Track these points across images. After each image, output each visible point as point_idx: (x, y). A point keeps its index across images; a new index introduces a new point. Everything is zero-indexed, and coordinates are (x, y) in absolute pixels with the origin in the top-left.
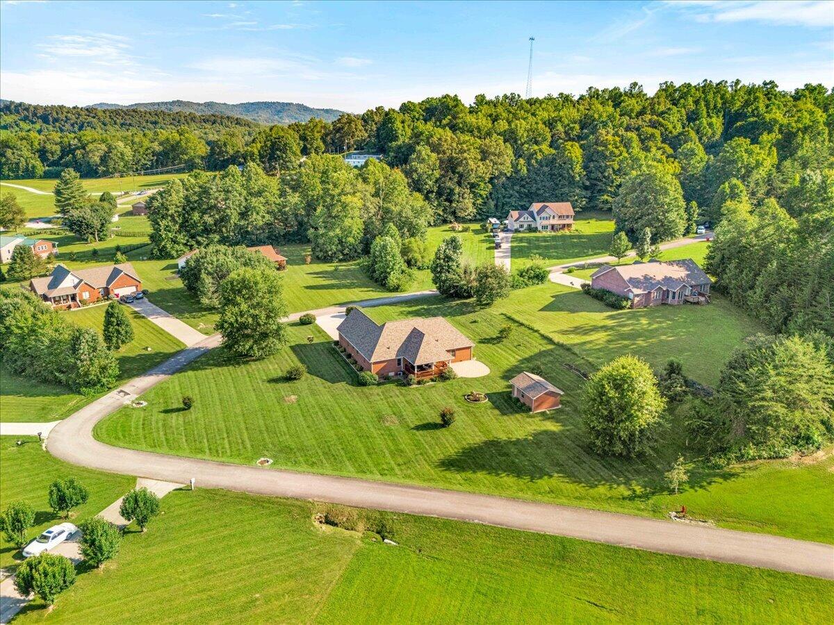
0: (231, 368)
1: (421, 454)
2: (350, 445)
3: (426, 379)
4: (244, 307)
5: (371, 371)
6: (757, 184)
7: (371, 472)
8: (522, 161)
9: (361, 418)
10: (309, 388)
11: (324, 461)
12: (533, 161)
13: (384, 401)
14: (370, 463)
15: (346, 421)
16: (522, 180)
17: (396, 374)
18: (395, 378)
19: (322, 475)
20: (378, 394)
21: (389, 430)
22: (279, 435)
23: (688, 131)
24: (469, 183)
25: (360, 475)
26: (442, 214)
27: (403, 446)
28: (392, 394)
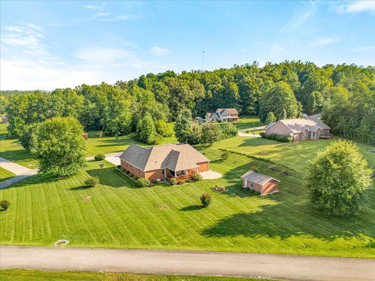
0: (44, 184)
1: (192, 227)
2: (134, 225)
3: (183, 181)
4: (55, 140)
5: (144, 178)
6: (326, 94)
7: (154, 243)
8: (209, 92)
9: (140, 206)
10: (100, 191)
11: (113, 238)
12: (215, 91)
13: (156, 195)
14: (151, 236)
15: (129, 209)
16: (210, 100)
17: (162, 180)
18: (162, 182)
19: (112, 248)
20: (151, 192)
21: (163, 212)
22: (76, 222)
23: (284, 78)
24: (184, 102)
25: (145, 246)
26: (172, 116)
27: (176, 223)
28: (161, 191)
